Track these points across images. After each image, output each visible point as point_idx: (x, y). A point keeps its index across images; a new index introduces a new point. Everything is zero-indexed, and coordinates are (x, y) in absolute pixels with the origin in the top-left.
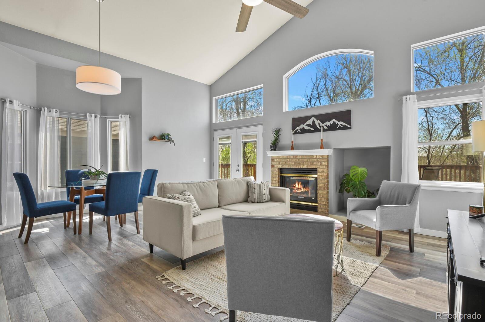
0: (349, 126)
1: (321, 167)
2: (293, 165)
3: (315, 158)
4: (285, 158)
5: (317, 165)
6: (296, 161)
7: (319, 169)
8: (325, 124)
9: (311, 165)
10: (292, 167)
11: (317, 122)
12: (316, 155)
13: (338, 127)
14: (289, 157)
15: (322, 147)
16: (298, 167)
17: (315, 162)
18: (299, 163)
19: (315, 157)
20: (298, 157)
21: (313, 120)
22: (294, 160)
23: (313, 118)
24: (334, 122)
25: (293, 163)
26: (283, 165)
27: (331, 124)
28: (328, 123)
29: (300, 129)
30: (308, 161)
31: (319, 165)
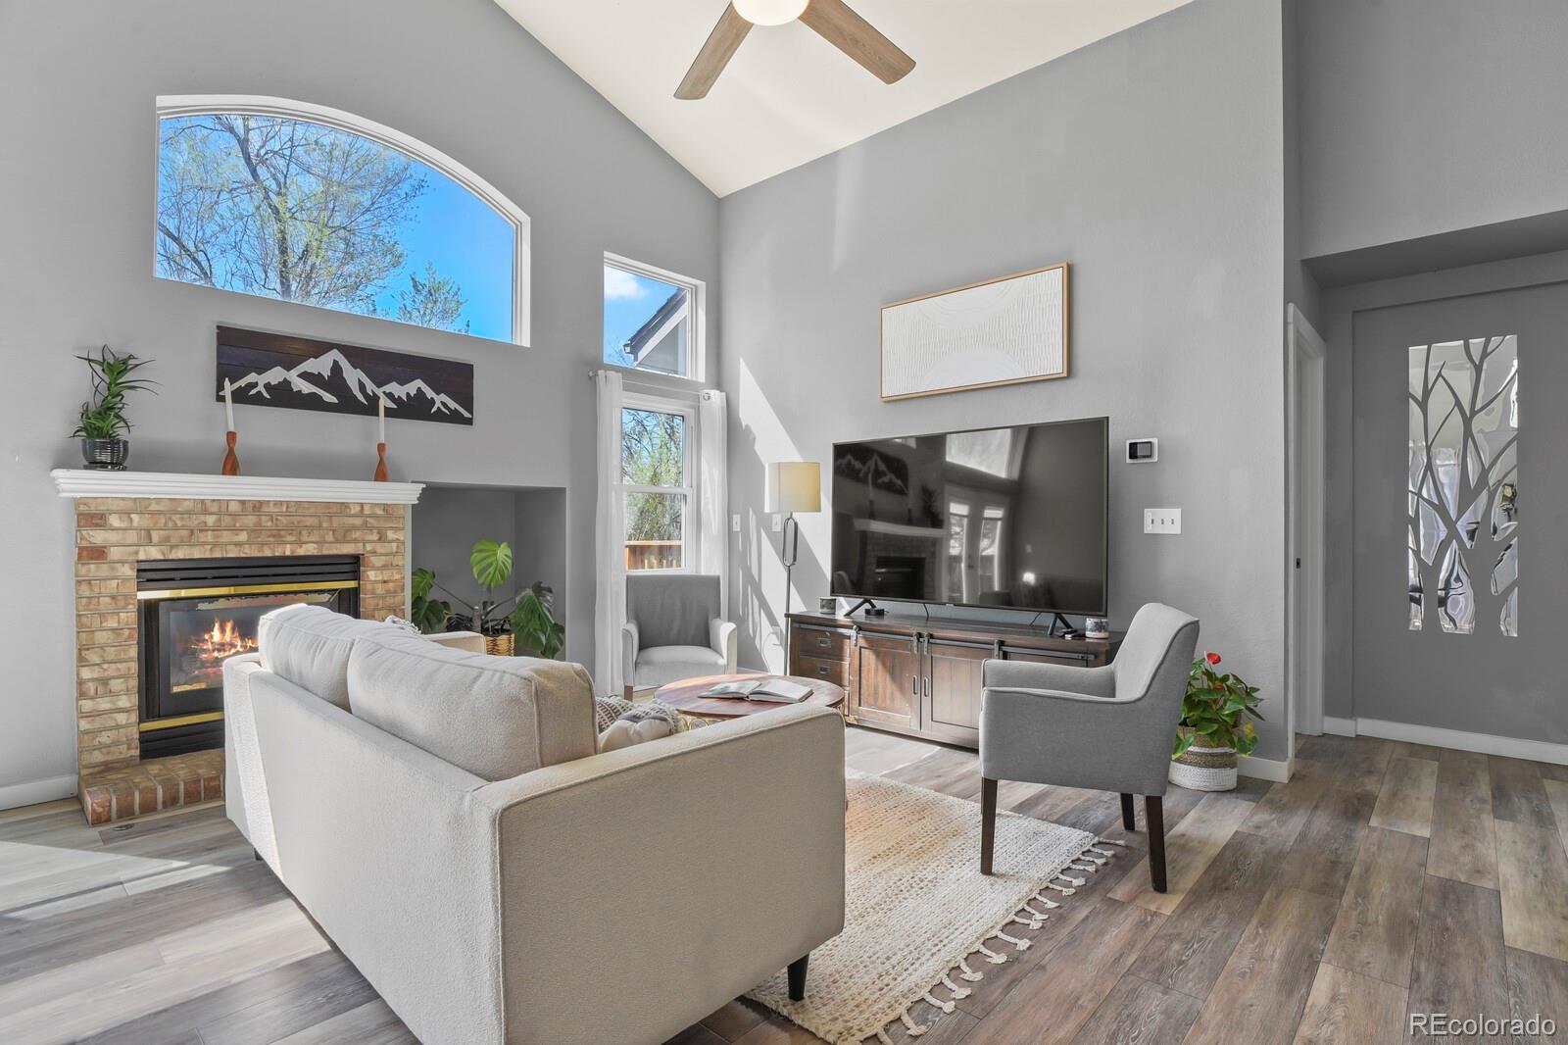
0: (467, 415)
1: (380, 548)
2: (239, 544)
3: (355, 516)
4: (189, 513)
5: (365, 542)
6: (259, 523)
7: (372, 558)
8: (388, 388)
9: (337, 541)
10: (233, 552)
11: (353, 376)
12: (362, 505)
13: (434, 409)
14: (215, 504)
15: (381, 475)
16: (268, 553)
17: (355, 528)
18: (278, 536)
19: (356, 509)
20: (272, 509)
21: (336, 363)
22: (250, 520)
23: (335, 355)
24: (419, 388)
25: (243, 537)
26: (172, 547)
27: (408, 394)
28: (400, 391)
29: (267, 386)
30: (325, 525)
31: (373, 542)
